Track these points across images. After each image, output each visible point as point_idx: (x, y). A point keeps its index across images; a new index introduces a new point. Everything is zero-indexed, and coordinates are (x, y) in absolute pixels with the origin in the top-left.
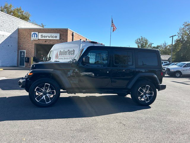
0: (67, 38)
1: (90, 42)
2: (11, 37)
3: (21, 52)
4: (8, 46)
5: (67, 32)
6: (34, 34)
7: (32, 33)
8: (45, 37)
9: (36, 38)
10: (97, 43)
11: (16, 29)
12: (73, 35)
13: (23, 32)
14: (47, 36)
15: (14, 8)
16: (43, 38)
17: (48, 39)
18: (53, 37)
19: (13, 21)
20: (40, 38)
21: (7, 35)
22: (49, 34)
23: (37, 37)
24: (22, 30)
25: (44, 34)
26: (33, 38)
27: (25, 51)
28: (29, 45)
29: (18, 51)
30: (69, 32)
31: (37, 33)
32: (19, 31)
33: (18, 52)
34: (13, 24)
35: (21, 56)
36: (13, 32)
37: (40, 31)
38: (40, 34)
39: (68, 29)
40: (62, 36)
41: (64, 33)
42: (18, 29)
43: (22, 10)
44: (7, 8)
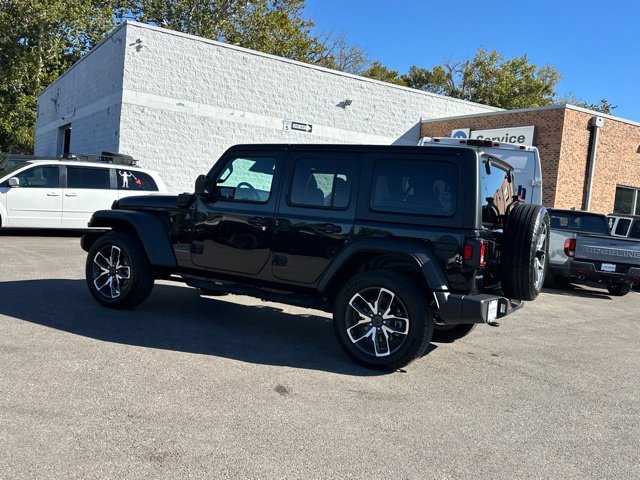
0: (560, 139)
6: (459, 135)
7: (453, 132)
11: (413, 125)
12: (592, 128)
13: (431, 132)
14: (494, 139)
15: (501, 62)
19: (405, 101)
22: (501, 133)
24: (429, 126)
25: (487, 133)
30: (569, 118)
31: (466, 131)
32: (422, 130)
34: (404, 112)
36: (402, 134)
37: (475, 123)
38: (475, 134)
39: (567, 106)
40: (541, 134)
41: (550, 123)
42: (421, 124)
43: (529, 65)
44: (481, 63)
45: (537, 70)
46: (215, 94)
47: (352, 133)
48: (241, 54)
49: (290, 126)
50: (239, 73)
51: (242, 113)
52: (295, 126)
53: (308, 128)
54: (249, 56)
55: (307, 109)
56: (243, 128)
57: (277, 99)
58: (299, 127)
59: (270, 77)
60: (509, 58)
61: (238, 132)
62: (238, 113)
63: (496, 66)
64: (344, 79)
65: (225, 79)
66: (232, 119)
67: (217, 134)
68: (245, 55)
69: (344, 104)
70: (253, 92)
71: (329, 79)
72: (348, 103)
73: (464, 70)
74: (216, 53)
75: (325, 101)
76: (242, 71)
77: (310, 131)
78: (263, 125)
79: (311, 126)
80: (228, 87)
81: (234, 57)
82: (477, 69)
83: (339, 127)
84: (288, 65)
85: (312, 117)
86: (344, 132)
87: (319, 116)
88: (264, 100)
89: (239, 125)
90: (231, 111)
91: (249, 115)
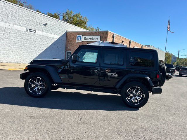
1: (110, 43)
2: (60, 40)
3: (68, 53)
4: (57, 47)
5: (107, 34)
6: (79, 36)
7: (77, 36)
8: (87, 39)
9: (80, 41)
10: (118, 44)
11: (65, 32)
12: (113, 37)
13: (70, 35)
14: (89, 39)
16: (86, 40)
17: (90, 42)
18: (94, 39)
19: (62, 25)
20: (83, 40)
21: (57, 38)
22: (91, 37)
23: (81, 39)
24: (69, 33)
25: (87, 37)
26: (78, 40)
27: (71, 52)
28: (74, 46)
29: (66, 51)
30: (109, 34)
31: (81, 36)
32: (67, 34)
33: (66, 53)
34: (62, 28)
35: (67, 56)
37: (83, 34)
38: (84, 37)
40: (102, 38)
41: (104, 35)
42: (67, 33)
43: (81, 16)
44: (68, 14)
45: (82, 17)
46: (3, 18)
47: (48, 34)
48: (12, 6)
49: (28, 30)
50: (12, 12)
51: (13, 25)
52: (30, 30)
53: (34, 31)
54: (15, 6)
55: (34, 25)
56: (13, 30)
57: (24, 21)
58: (32, 31)
59: (22, 14)
60: (75, 14)
61: (11, 31)
62: (11, 25)
63: (72, 15)
64: (45, 17)
65: (7, 13)
66: (9, 27)
67: (4, 32)
68: (13, 6)
69: (45, 25)
70: (16, 18)
71: (40, 16)
72: (47, 24)
73: (63, 15)
74: (3, 4)
75: (39, 23)
76: (13, 11)
77: (35, 32)
78: (20, 29)
79: (35, 31)
80: (8, 16)
81: (9, 6)
82: (67, 15)
83: (44, 31)
84: (28, 11)
85: (36, 28)
86: (45, 33)
87: (38, 28)
88: (20, 21)
89: (12, 29)
90: (9, 24)
91: (15, 26)
